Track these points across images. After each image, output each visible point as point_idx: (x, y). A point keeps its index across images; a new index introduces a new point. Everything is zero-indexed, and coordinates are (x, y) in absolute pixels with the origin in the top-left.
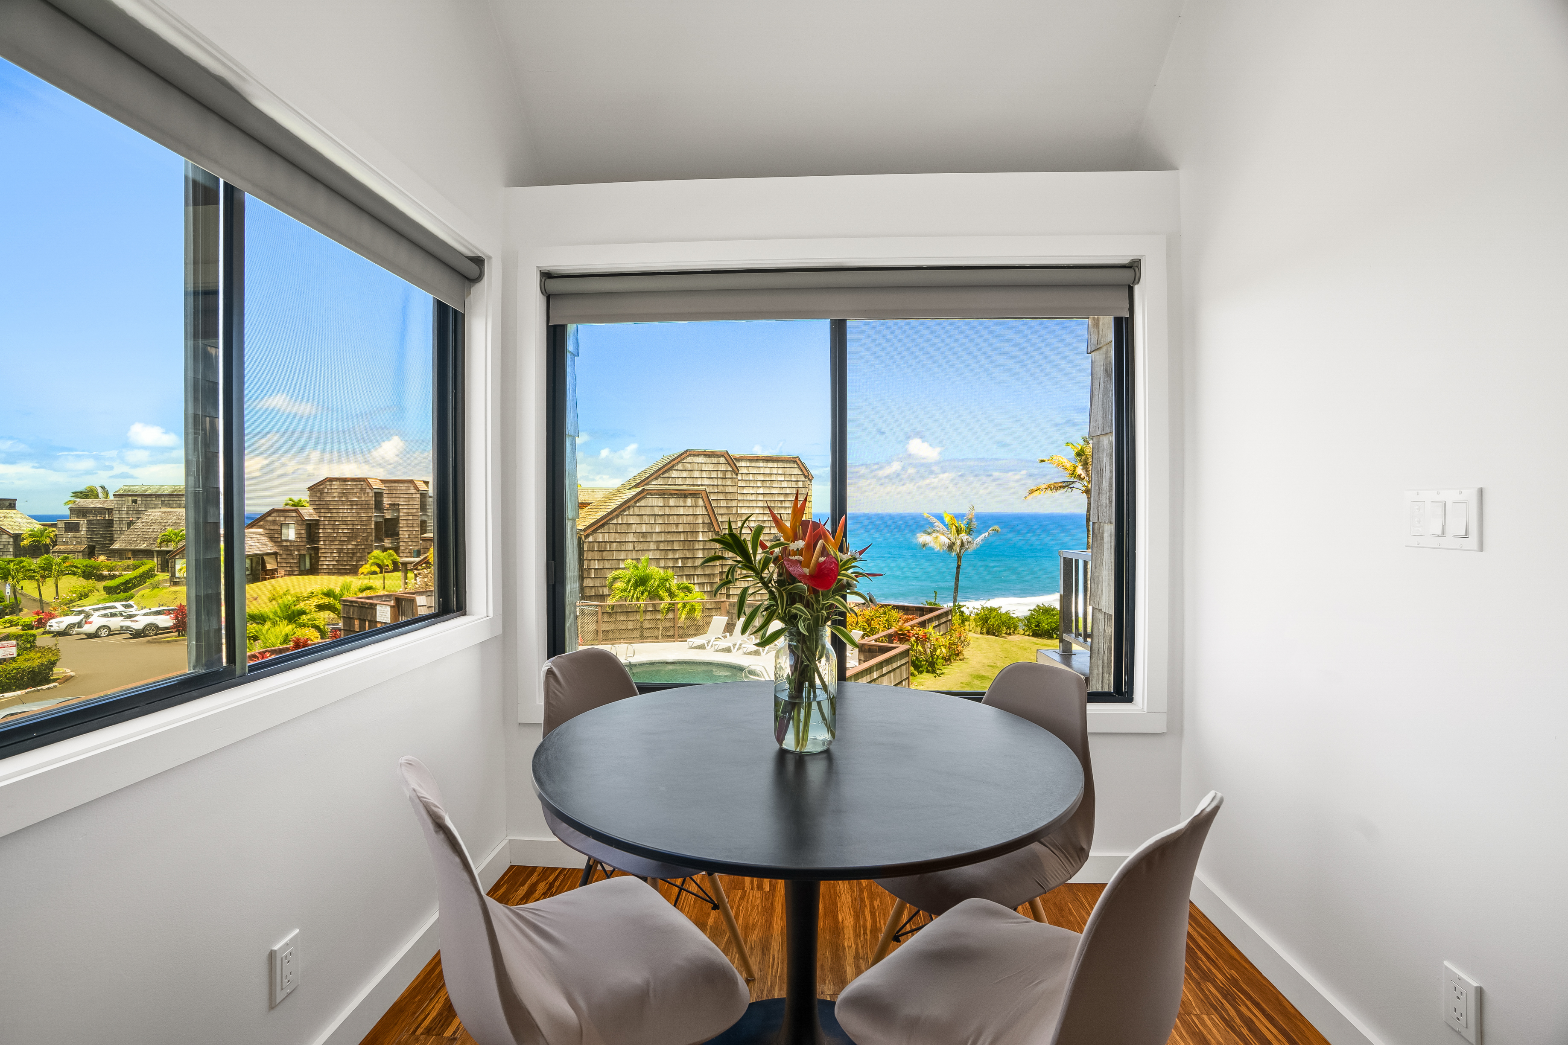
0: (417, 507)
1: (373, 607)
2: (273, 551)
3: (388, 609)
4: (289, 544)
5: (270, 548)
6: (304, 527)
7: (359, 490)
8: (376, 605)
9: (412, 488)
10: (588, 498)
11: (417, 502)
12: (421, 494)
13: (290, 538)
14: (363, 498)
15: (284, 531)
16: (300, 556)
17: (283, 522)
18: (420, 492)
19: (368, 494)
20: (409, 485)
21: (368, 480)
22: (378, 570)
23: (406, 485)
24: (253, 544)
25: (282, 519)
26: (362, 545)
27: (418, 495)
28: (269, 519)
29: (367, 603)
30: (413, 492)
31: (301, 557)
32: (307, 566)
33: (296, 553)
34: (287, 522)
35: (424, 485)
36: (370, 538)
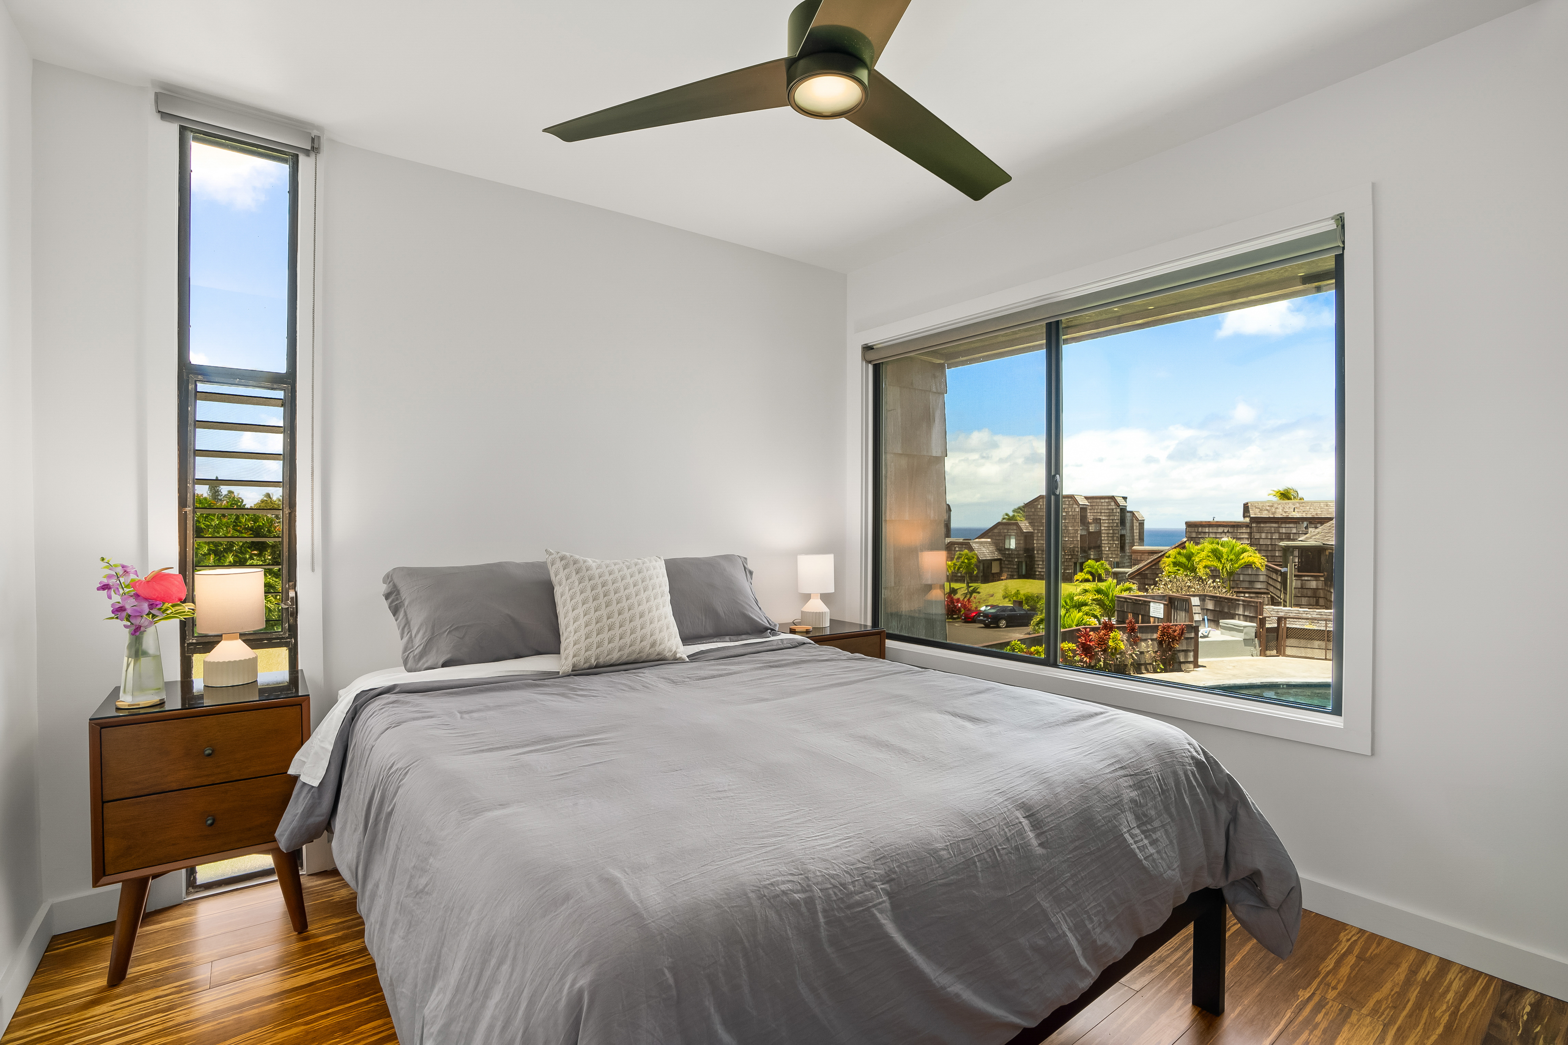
0: (1117, 521)
1: (1146, 604)
2: (999, 557)
3: (1162, 606)
4: (1010, 552)
5: (996, 555)
6: (1023, 538)
7: (1067, 506)
8: (1150, 602)
9: (1113, 504)
10: (1320, 512)
11: (1117, 517)
12: (1121, 509)
13: (1011, 547)
14: (1070, 513)
15: (1007, 541)
16: (1019, 563)
17: (1006, 534)
18: (1121, 507)
19: (1074, 510)
20: (1110, 500)
21: (1075, 497)
23: (1107, 500)
24: (985, 551)
25: (1005, 531)
26: (1069, 555)
27: (1118, 510)
28: (996, 531)
29: (1140, 600)
30: (1114, 507)
31: (1019, 564)
32: (1024, 572)
33: (1016, 560)
34: (1009, 534)
35: (1123, 500)
36: (1076, 549)
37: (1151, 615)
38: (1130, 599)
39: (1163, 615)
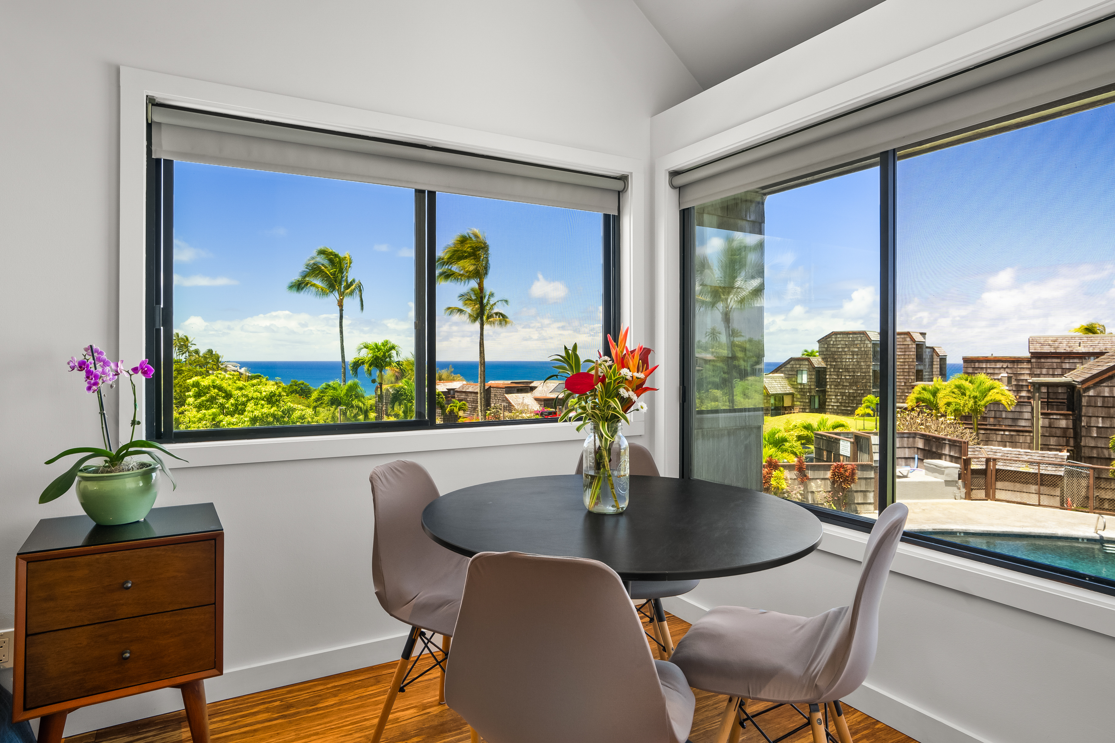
0: (913, 357)
1: (837, 441)
2: (791, 392)
3: (849, 444)
4: (802, 387)
5: (789, 390)
6: (814, 373)
7: (859, 342)
8: (840, 440)
9: (908, 339)
11: (913, 353)
12: (917, 345)
13: (803, 382)
14: (863, 349)
15: (799, 376)
16: (811, 397)
17: (799, 369)
18: (916, 343)
19: (866, 346)
20: (906, 336)
21: (867, 333)
22: (871, 412)
23: (902, 336)
24: (776, 386)
25: (798, 366)
26: (861, 390)
27: (914, 346)
28: (789, 366)
29: (833, 438)
30: (909, 343)
31: (811, 399)
32: (817, 406)
33: (808, 394)
34: (801, 369)
35: (921, 336)
36: (869, 384)
37: (840, 453)
38: (825, 436)
39: (849, 454)
